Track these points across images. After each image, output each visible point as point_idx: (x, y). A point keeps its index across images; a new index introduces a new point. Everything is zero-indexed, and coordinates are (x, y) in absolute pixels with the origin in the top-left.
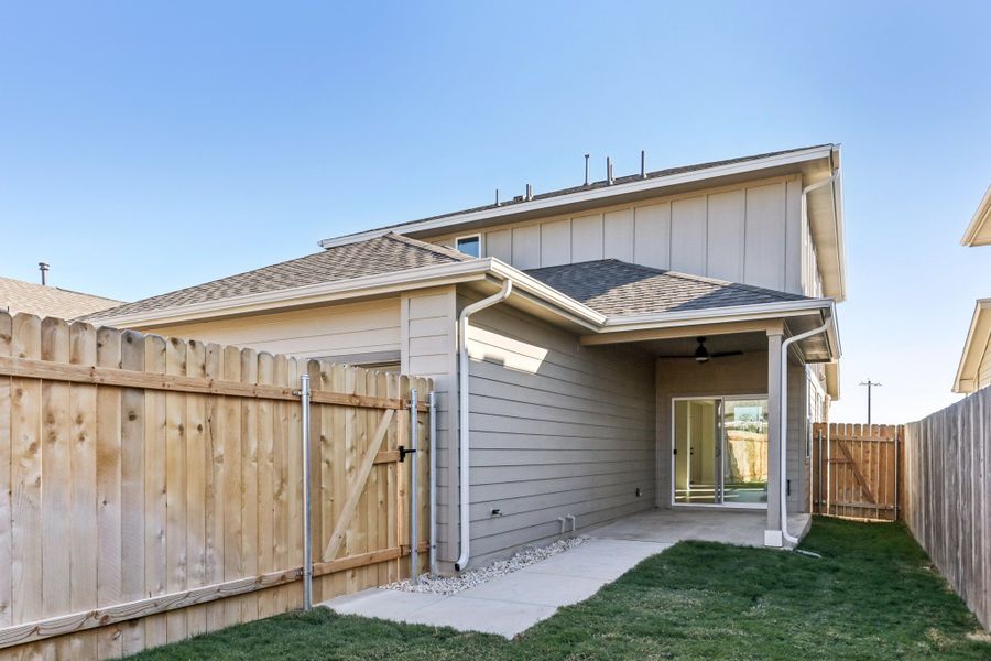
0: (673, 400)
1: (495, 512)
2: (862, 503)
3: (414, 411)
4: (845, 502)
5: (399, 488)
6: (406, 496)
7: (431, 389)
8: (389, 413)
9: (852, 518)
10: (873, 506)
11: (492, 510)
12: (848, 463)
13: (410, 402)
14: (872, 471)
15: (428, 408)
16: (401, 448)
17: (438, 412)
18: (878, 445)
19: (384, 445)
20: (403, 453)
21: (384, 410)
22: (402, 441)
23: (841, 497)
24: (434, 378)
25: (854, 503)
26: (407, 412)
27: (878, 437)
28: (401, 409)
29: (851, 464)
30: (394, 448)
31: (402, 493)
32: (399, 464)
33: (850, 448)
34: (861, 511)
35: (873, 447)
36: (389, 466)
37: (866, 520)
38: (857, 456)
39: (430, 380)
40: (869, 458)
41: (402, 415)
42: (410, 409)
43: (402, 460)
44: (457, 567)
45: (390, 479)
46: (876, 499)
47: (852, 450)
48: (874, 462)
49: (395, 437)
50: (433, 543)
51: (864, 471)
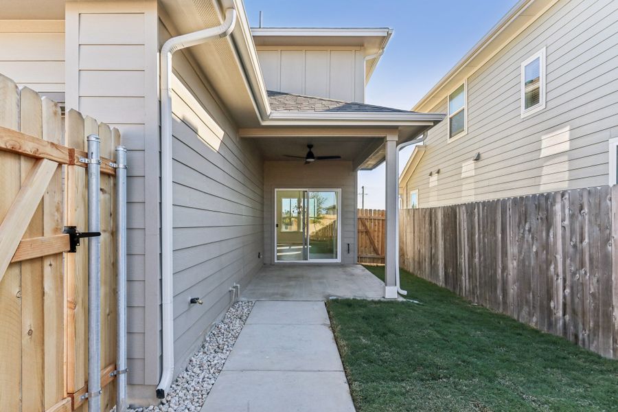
0: (276, 190)
1: (193, 301)
2: (373, 255)
3: (95, 170)
4: (364, 255)
5: (67, 296)
6: (79, 309)
7: (118, 142)
8: (47, 167)
9: (369, 264)
10: (378, 256)
11: (190, 298)
12: (366, 232)
13: (86, 155)
14: (378, 236)
15: (115, 169)
16: (71, 231)
17: (129, 177)
18: (381, 221)
19: (36, 225)
20: (74, 238)
21: (36, 159)
22: (73, 217)
23: (362, 252)
24: (122, 129)
25: (369, 255)
26: (82, 170)
27: (380, 217)
28: (71, 163)
29: (367, 232)
30: (56, 230)
31: (74, 304)
32: (68, 257)
33: (366, 223)
34: (372, 260)
35: (378, 223)
36: (47, 263)
37: (375, 264)
38: (370, 227)
39: (117, 131)
40: (376, 229)
41: (73, 174)
42: (87, 167)
43: (73, 250)
44: (160, 394)
45: (48, 285)
46: (380, 253)
47: (368, 224)
48: (379, 231)
49: (59, 209)
50: (122, 365)
51: (374, 236)
